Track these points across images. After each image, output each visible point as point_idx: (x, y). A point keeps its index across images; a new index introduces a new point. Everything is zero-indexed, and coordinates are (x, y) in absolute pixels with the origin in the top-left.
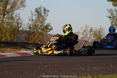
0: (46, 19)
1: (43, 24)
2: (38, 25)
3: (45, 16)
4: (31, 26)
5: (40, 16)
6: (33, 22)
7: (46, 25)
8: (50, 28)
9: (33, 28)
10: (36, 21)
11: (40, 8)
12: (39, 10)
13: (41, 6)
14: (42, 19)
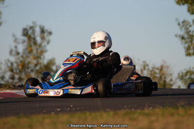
0: (46, 51)
1: (41, 61)
2: (29, 63)
3: (45, 43)
4: (15, 65)
5: (32, 44)
6: (17, 57)
7: (45, 62)
9: (18, 71)
10: (25, 56)
11: (31, 28)
12: (30, 32)
13: (34, 23)
14: (37, 49)
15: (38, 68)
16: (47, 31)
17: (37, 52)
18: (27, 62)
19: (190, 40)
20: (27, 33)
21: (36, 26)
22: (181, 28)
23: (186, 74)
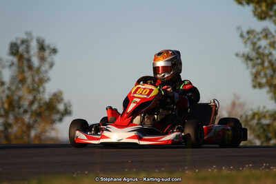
0: (48, 79)
1: (39, 97)
2: (20, 98)
3: (45, 67)
5: (26, 69)
6: (1, 89)
7: (47, 97)
9: (2, 112)
10: (13, 88)
11: (23, 42)
12: (21, 49)
13: (27, 33)
14: (33, 76)
15: (35, 107)
16: (49, 46)
17: (33, 80)
18: (16, 98)
19: (259, 61)
20: (17, 51)
21: (32, 39)
22: (245, 43)
23: (253, 117)
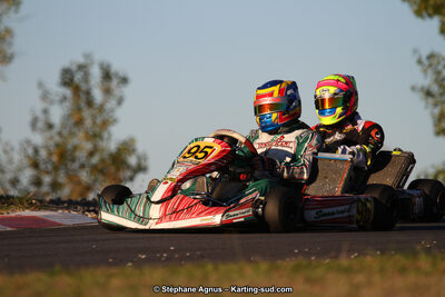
0: (115, 121)
1: (102, 144)
2: (75, 148)
3: (111, 104)
4: (43, 153)
5: (83, 105)
6: (48, 134)
7: (112, 146)
8: (133, 161)
9: (50, 167)
10: (65, 132)
11: (81, 67)
12: (78, 77)
13: (87, 56)
14: (94, 118)
15: (95, 160)
16: (117, 75)
17: (95, 123)
18: (69, 147)
20: (72, 80)
21: (93, 63)
